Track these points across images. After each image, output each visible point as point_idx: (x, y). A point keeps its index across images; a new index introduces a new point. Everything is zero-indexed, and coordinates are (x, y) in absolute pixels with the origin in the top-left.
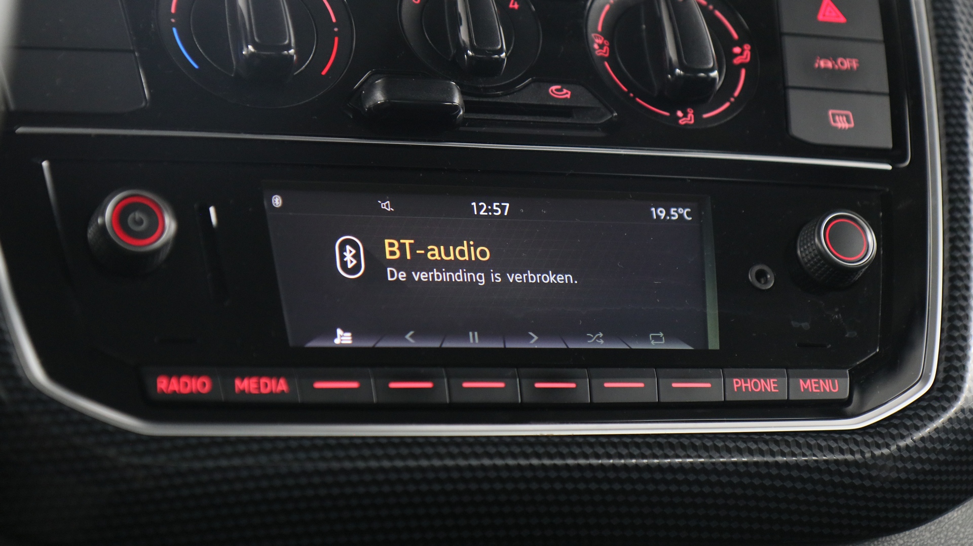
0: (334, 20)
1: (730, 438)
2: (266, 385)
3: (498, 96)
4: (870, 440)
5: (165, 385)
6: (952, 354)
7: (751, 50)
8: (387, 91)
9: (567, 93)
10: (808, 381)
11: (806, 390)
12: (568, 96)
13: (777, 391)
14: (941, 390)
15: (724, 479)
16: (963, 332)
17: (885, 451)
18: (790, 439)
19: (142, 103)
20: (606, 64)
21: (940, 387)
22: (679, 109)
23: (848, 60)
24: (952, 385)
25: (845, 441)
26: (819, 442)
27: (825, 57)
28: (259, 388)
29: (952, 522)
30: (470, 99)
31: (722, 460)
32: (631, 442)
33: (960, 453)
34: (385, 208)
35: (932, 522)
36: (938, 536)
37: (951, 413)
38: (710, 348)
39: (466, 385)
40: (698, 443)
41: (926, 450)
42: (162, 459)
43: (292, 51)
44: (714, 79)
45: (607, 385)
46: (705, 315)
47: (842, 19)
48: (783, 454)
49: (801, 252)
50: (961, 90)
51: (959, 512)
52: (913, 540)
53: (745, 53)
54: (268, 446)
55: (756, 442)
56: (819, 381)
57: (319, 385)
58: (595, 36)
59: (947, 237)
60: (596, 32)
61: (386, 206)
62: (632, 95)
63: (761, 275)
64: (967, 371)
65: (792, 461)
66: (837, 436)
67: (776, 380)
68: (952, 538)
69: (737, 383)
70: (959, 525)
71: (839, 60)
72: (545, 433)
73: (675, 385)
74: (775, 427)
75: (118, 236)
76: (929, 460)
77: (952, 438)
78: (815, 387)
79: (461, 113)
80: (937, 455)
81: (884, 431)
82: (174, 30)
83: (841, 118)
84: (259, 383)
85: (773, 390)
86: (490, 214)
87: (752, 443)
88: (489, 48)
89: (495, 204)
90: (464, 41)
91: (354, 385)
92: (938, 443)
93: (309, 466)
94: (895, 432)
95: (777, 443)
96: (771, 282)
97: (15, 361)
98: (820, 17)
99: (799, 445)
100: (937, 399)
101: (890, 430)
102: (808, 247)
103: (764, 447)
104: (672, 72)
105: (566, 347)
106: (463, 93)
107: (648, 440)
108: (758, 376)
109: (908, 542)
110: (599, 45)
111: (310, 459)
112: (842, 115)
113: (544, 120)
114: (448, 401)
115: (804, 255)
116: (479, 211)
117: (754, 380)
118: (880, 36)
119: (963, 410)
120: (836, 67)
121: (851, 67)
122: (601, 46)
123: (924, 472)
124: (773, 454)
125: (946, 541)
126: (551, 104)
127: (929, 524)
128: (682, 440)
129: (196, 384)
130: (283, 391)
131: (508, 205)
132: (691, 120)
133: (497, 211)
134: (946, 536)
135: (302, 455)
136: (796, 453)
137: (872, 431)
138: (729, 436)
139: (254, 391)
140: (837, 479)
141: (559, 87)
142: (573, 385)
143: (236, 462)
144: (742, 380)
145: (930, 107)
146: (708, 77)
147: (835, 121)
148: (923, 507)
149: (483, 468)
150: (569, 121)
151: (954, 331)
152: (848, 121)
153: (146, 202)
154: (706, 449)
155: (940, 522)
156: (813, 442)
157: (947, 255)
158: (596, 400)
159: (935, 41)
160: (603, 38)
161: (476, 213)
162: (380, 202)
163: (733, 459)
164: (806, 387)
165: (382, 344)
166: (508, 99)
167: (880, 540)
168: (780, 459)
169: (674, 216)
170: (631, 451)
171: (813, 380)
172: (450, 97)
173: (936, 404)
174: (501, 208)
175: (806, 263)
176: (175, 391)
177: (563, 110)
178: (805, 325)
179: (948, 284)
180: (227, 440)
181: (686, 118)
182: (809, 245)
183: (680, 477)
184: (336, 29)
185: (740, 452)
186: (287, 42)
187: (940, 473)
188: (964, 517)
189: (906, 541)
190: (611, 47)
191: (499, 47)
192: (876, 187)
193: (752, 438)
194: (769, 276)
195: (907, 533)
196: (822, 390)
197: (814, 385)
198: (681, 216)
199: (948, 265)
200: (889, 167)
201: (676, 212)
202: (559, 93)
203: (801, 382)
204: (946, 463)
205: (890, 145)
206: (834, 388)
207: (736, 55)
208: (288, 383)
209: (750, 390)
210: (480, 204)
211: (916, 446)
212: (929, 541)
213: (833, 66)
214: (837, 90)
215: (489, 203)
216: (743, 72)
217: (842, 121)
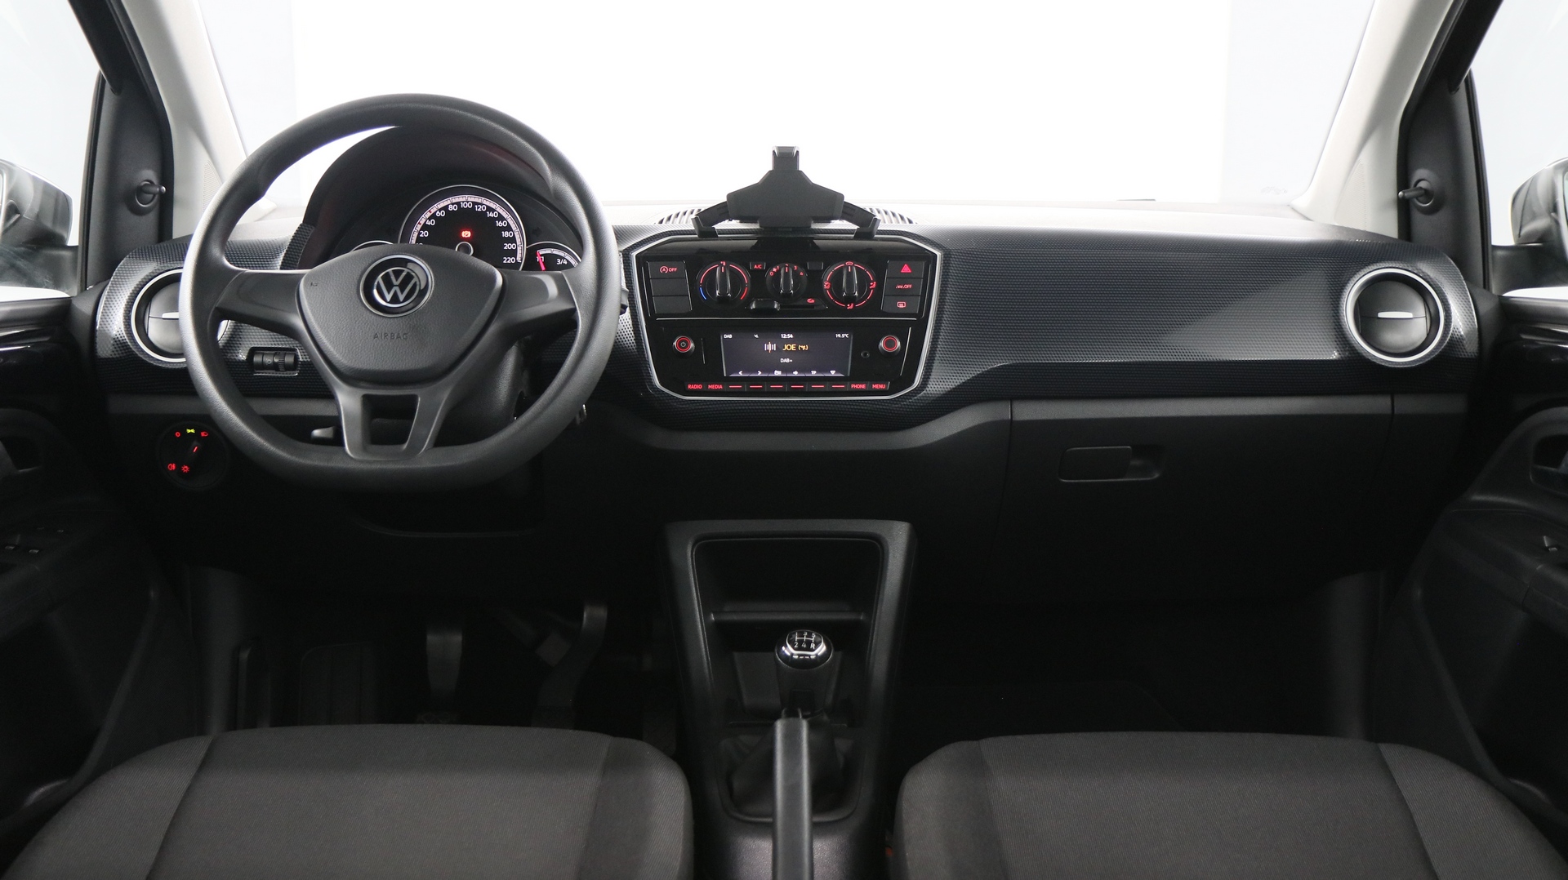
0: (746, 283)
1: (849, 401)
3: (790, 304)
4: (894, 402)
5: (689, 386)
6: (925, 377)
8: (757, 304)
9: (815, 301)
11: (875, 388)
16: (930, 370)
17: (898, 406)
18: (867, 402)
19: (689, 310)
20: (827, 292)
21: (919, 386)
23: (908, 285)
24: (921, 388)
25: (886, 402)
26: (875, 402)
27: (900, 284)
28: (715, 387)
30: (780, 305)
31: (845, 408)
32: (818, 403)
37: (922, 395)
39: (771, 387)
40: (837, 403)
41: (911, 405)
42: (687, 406)
43: (729, 295)
45: (814, 386)
46: (848, 366)
47: (910, 271)
50: (946, 293)
54: (715, 402)
55: (856, 403)
57: (731, 386)
59: (931, 341)
60: (826, 281)
61: (756, 336)
62: (833, 300)
64: (928, 385)
65: (867, 408)
66: (883, 401)
67: (865, 385)
71: (906, 285)
72: (792, 400)
73: (833, 386)
74: (863, 398)
75: (679, 349)
76: (912, 408)
77: (921, 402)
79: (778, 310)
80: (915, 407)
81: (899, 399)
82: (701, 289)
85: (864, 388)
86: (787, 337)
87: (854, 403)
91: (740, 387)
92: (916, 403)
93: (728, 408)
94: (902, 400)
95: (863, 403)
96: (867, 357)
98: (902, 271)
99: (869, 403)
100: (917, 392)
103: (859, 404)
106: (778, 304)
107: (823, 402)
110: (826, 286)
112: (903, 303)
113: (805, 310)
114: (766, 391)
116: (783, 337)
117: (860, 385)
118: (921, 276)
119: (927, 394)
120: (904, 288)
121: (909, 287)
124: (861, 406)
126: (808, 305)
127: (921, 426)
128: (832, 402)
129: (698, 386)
130: (722, 388)
136: (870, 406)
137: (895, 399)
140: (885, 414)
141: (812, 299)
142: (804, 387)
143: (702, 406)
144: (855, 385)
145: (935, 299)
147: (899, 307)
150: (813, 309)
151: (927, 370)
152: (904, 305)
153: (685, 339)
154: (841, 404)
157: (929, 347)
158: (810, 391)
159: (941, 277)
160: (828, 283)
163: (849, 407)
165: (751, 376)
166: (795, 304)
168: (863, 408)
169: (843, 336)
170: (818, 405)
171: (878, 385)
172: (774, 305)
173: (915, 395)
174: (790, 336)
176: (694, 388)
177: (812, 306)
178: (877, 369)
179: (928, 355)
180: (705, 401)
181: (850, 307)
185: (851, 405)
186: (729, 290)
190: (831, 286)
193: (855, 401)
194: (866, 355)
198: (846, 336)
199: (929, 350)
200: (915, 319)
202: (811, 301)
203: (873, 385)
205: (916, 313)
206: (887, 387)
209: (858, 388)
210: (784, 335)
211: (908, 404)
214: (903, 295)
215: (786, 334)
216: (872, 291)
217: (901, 305)
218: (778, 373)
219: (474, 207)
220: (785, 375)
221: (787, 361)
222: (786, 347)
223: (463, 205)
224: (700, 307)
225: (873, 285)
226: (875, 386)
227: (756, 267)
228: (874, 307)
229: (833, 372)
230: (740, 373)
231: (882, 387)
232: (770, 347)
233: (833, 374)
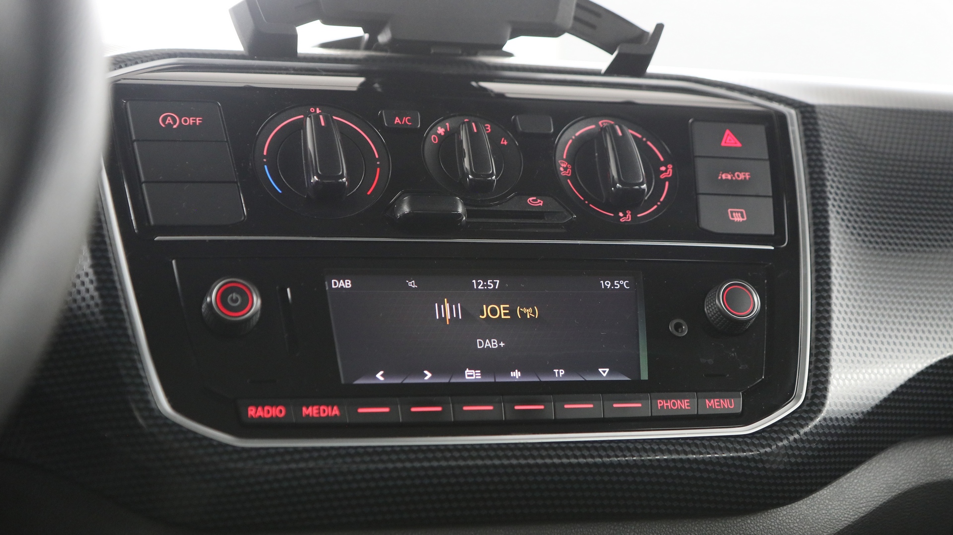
0: (377, 156)
1: (656, 442)
2: (324, 411)
3: (491, 206)
4: (756, 442)
6: (817, 379)
7: (672, 169)
8: (411, 205)
9: (540, 202)
10: (712, 401)
11: (711, 407)
12: (541, 204)
13: (689, 408)
14: (808, 405)
15: (651, 471)
16: (825, 364)
17: (768, 450)
18: (698, 442)
19: (241, 218)
20: (569, 181)
21: (808, 403)
22: (621, 212)
23: (742, 173)
24: (817, 401)
25: (739, 443)
26: (719, 444)
27: (727, 172)
28: (319, 413)
29: (822, 497)
30: (470, 208)
31: (648, 458)
32: (583, 447)
33: (823, 450)
34: (411, 285)
35: (808, 498)
36: (812, 508)
37: (817, 421)
38: (642, 379)
39: (465, 408)
40: (631, 446)
41: (798, 448)
42: (250, 464)
43: (344, 179)
44: (644, 190)
45: (566, 406)
46: (638, 355)
47: (739, 145)
48: (693, 453)
49: (707, 309)
50: (825, 192)
51: (828, 490)
52: (793, 511)
53: (668, 170)
54: (325, 454)
55: (673, 445)
56: (720, 400)
57: (361, 410)
58: (561, 162)
59: (814, 296)
60: (563, 159)
61: (412, 284)
62: (586, 202)
63: (678, 327)
64: (829, 392)
65: (700, 458)
66: (733, 439)
67: (688, 401)
68: (823, 509)
69: (660, 403)
70: (828, 499)
71: (736, 174)
72: (522, 441)
73: (615, 405)
74: (688, 434)
75: (221, 311)
76: (800, 455)
77: (817, 440)
78: (717, 405)
79: (464, 219)
80: (806, 451)
81: (767, 435)
82: (266, 167)
83: (737, 214)
84: (319, 409)
85: (686, 408)
86: (486, 288)
87: (671, 445)
88: (483, 173)
89: (489, 281)
90: (466, 169)
91: (386, 410)
92: (807, 443)
93: (354, 467)
94: (775, 436)
95: (689, 445)
96: (686, 330)
97: (150, 397)
98: (723, 144)
99: (705, 446)
100: (806, 411)
101: (772, 435)
102: (712, 306)
103: (680, 449)
104: (615, 186)
105: (539, 380)
106: (465, 204)
107: (595, 445)
108: (676, 398)
109: (790, 512)
110: (564, 168)
111: (354, 462)
112: (738, 212)
113: (524, 222)
114: (453, 420)
115: (709, 311)
116: (477, 286)
117: (673, 401)
118: (766, 156)
119: (825, 419)
120: (734, 178)
121: (745, 178)
122: (565, 169)
123: (797, 464)
124: (686, 453)
125: (818, 512)
126: (528, 210)
127: (805, 499)
128: (620, 444)
129: (276, 411)
130: (336, 415)
131: (498, 281)
132: (628, 219)
133: (490, 286)
134: (818, 508)
135: (348, 460)
136: (703, 452)
137: (758, 435)
138: (654, 441)
139: (315, 415)
140: (733, 470)
141: (535, 198)
142: (542, 407)
143: (302, 465)
144: (664, 401)
145: (802, 205)
146: (640, 188)
147: (732, 217)
148: (798, 488)
149: (477, 467)
150: (541, 221)
151: (818, 363)
152: (743, 217)
153: (241, 287)
154: (637, 450)
155: (814, 497)
156: (715, 444)
157: (814, 309)
158: (558, 417)
159: (806, 158)
160: (567, 163)
161: (475, 288)
162: (407, 281)
163: (657, 457)
164: (710, 405)
165: (407, 381)
166: (499, 208)
167: (769, 511)
168: (691, 456)
169: (617, 286)
170: (583, 453)
171: (715, 400)
172: (456, 207)
173: (805, 416)
174: (494, 284)
175: (711, 317)
176: (260, 416)
177: (538, 214)
178: (711, 361)
179: (814, 330)
180: (296, 450)
181: (625, 217)
182: (712, 304)
183: (619, 470)
184: (378, 163)
185: (662, 452)
186: (341, 173)
187: (809, 464)
188: (832, 494)
189: (788, 511)
190: (573, 169)
191: (491, 172)
192: (762, 262)
193: (671, 442)
194: (684, 327)
195: (789, 506)
196: (722, 407)
197: (716, 404)
198: (622, 286)
199: (814, 317)
200: (773, 248)
201: (619, 283)
202: (535, 202)
203: (707, 401)
204: (813, 456)
205: (773, 233)
206: (731, 405)
207: (663, 172)
208: (340, 410)
209: (670, 408)
210: (479, 281)
211: (790, 445)
212: (806, 512)
213: (732, 177)
214: (734, 194)
215: (485, 280)
216: (667, 184)
217: (737, 217)
218: (472, 375)
220: (490, 380)
221: (493, 344)
222: (487, 310)
224: (267, 210)
226: (712, 404)
227: (397, 120)
229: (604, 372)
230: (379, 376)
231: (726, 403)
232: (446, 311)
233: (605, 375)
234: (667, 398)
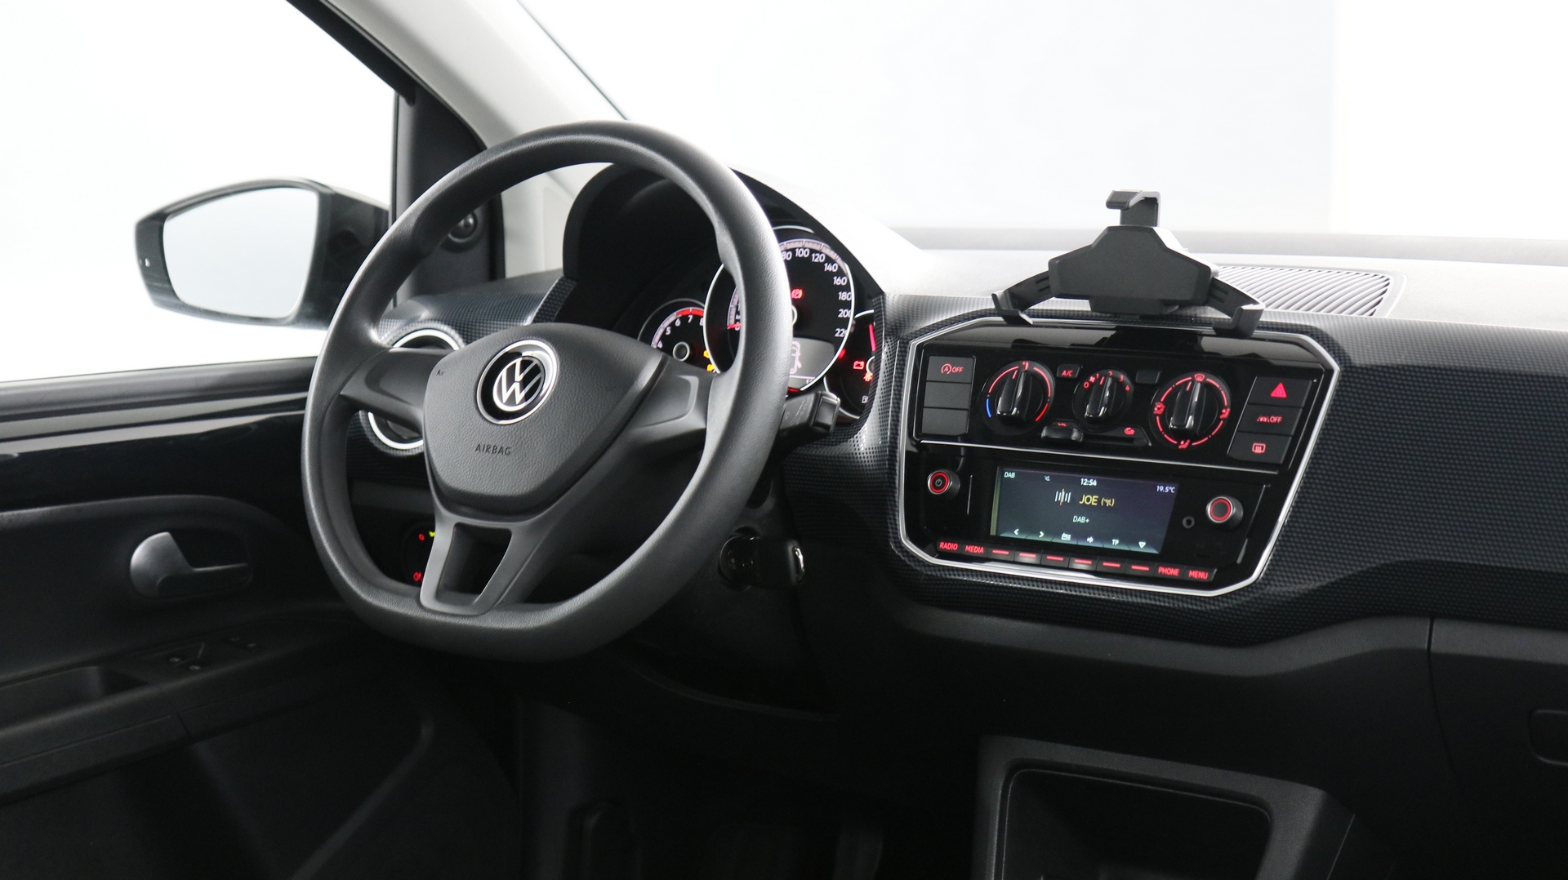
5: (943, 546)
7: (1230, 411)
8: (1048, 431)
9: (1133, 432)
10: (1194, 571)
11: (1192, 577)
15: (1143, 610)
19: (960, 431)
20: (1157, 417)
21: (1259, 582)
22: (1183, 440)
23: (1277, 418)
25: (1203, 601)
27: (1264, 415)
30: (1088, 433)
39: (1048, 557)
41: (1240, 610)
42: (932, 572)
45: (1104, 564)
47: (1284, 395)
55: (1160, 596)
56: (1200, 572)
58: (1158, 404)
59: (1291, 510)
60: (1160, 402)
62: (1163, 433)
63: (1189, 522)
65: (1172, 607)
66: (1200, 598)
67: (1179, 569)
69: (1161, 569)
71: (1272, 418)
73: (1132, 567)
74: (1172, 591)
75: (931, 488)
76: (1241, 615)
77: (1255, 607)
79: (1080, 440)
80: (1246, 613)
81: (1222, 599)
82: (988, 400)
84: (973, 547)
85: (1176, 574)
86: (1088, 484)
87: (1158, 596)
89: (1092, 480)
91: (1007, 553)
92: (1247, 608)
96: (1192, 525)
97: (898, 533)
98: (1273, 394)
103: (1162, 599)
106: (1084, 431)
108: (1171, 567)
110: (1158, 407)
112: (1260, 445)
113: (1116, 445)
114: (1040, 564)
116: (1084, 483)
117: (1169, 569)
118: (1302, 405)
119: (1264, 594)
120: (1268, 421)
121: (1277, 421)
122: (1159, 409)
124: (1165, 602)
126: (1123, 436)
129: (954, 546)
131: (1095, 481)
132: (1185, 446)
133: (1091, 483)
137: (1218, 598)
140: (1193, 617)
141: (1130, 429)
142: (1090, 562)
147: (1256, 448)
150: (1130, 446)
152: (1262, 449)
153: (944, 475)
157: (1287, 520)
160: (1162, 405)
161: (1082, 484)
165: (1028, 538)
166: (1104, 433)
169: (1166, 490)
171: (1197, 571)
174: (1094, 483)
176: (945, 548)
177: (1130, 439)
178: (1202, 545)
179: (1281, 533)
190: (1165, 410)
193: (1160, 594)
194: (1192, 522)
196: (1199, 577)
198: (1170, 491)
200: (1276, 473)
201: (1168, 488)
202: (1128, 432)
203: (1190, 572)
205: (1280, 462)
206: (1206, 576)
207: (1222, 413)
209: (1165, 573)
210: (1085, 480)
214: (1264, 433)
215: (1089, 480)
216: (1222, 422)
217: (1258, 449)
218: (1066, 538)
219: (810, 256)
220: (1074, 543)
221: (1082, 520)
222: (1084, 499)
223: (798, 254)
224: (979, 427)
225: (1226, 413)
226: (1194, 574)
227: (1064, 373)
228: (1216, 450)
229: (1142, 544)
230: (1016, 532)
231: (1202, 575)
232: (1063, 497)
233: (1142, 547)
234: (1165, 567)
